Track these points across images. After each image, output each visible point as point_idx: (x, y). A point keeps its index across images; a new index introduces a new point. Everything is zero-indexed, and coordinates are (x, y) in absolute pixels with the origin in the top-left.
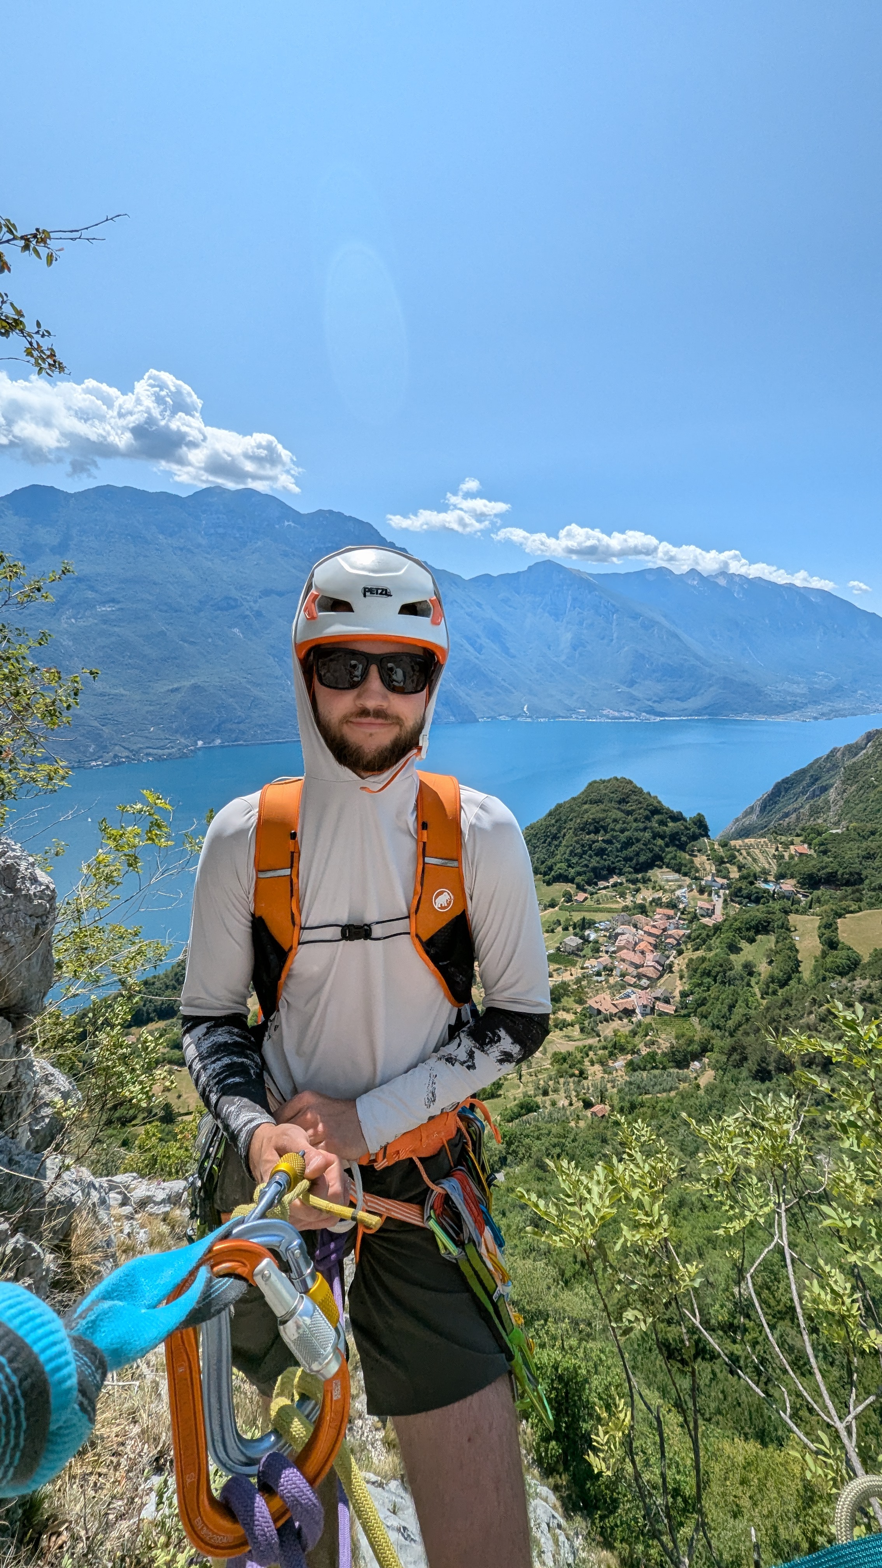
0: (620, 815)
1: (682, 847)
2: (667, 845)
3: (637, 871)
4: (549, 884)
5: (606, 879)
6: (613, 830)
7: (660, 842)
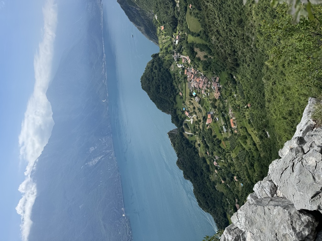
0: (154, 81)
1: (162, 63)
2: (163, 67)
3: (171, 77)
4: (176, 103)
5: (174, 86)
6: (159, 84)
7: (162, 69)
